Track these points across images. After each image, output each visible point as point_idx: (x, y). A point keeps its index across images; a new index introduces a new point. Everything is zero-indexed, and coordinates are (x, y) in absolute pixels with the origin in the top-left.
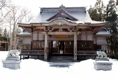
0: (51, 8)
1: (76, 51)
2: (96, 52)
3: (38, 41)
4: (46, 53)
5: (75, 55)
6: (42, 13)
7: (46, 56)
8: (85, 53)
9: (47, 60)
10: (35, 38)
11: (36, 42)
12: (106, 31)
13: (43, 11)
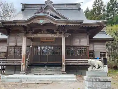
0: (36, 5)
1: (65, 59)
2: (87, 61)
3: (16, 46)
5: (63, 65)
6: (24, 11)
7: (24, 67)
8: (77, 62)
9: (24, 72)
10: (12, 44)
11: (14, 47)
12: (106, 34)
13: (25, 7)
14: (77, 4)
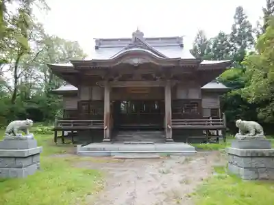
0: (117, 40)
1: (171, 120)
4: (106, 125)
5: (169, 129)
6: (100, 49)
7: (108, 131)
10: (85, 97)
13: (100, 44)
14: (178, 38)
